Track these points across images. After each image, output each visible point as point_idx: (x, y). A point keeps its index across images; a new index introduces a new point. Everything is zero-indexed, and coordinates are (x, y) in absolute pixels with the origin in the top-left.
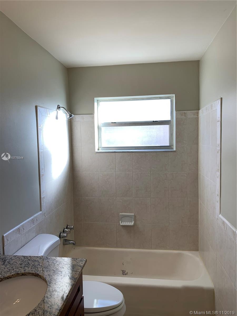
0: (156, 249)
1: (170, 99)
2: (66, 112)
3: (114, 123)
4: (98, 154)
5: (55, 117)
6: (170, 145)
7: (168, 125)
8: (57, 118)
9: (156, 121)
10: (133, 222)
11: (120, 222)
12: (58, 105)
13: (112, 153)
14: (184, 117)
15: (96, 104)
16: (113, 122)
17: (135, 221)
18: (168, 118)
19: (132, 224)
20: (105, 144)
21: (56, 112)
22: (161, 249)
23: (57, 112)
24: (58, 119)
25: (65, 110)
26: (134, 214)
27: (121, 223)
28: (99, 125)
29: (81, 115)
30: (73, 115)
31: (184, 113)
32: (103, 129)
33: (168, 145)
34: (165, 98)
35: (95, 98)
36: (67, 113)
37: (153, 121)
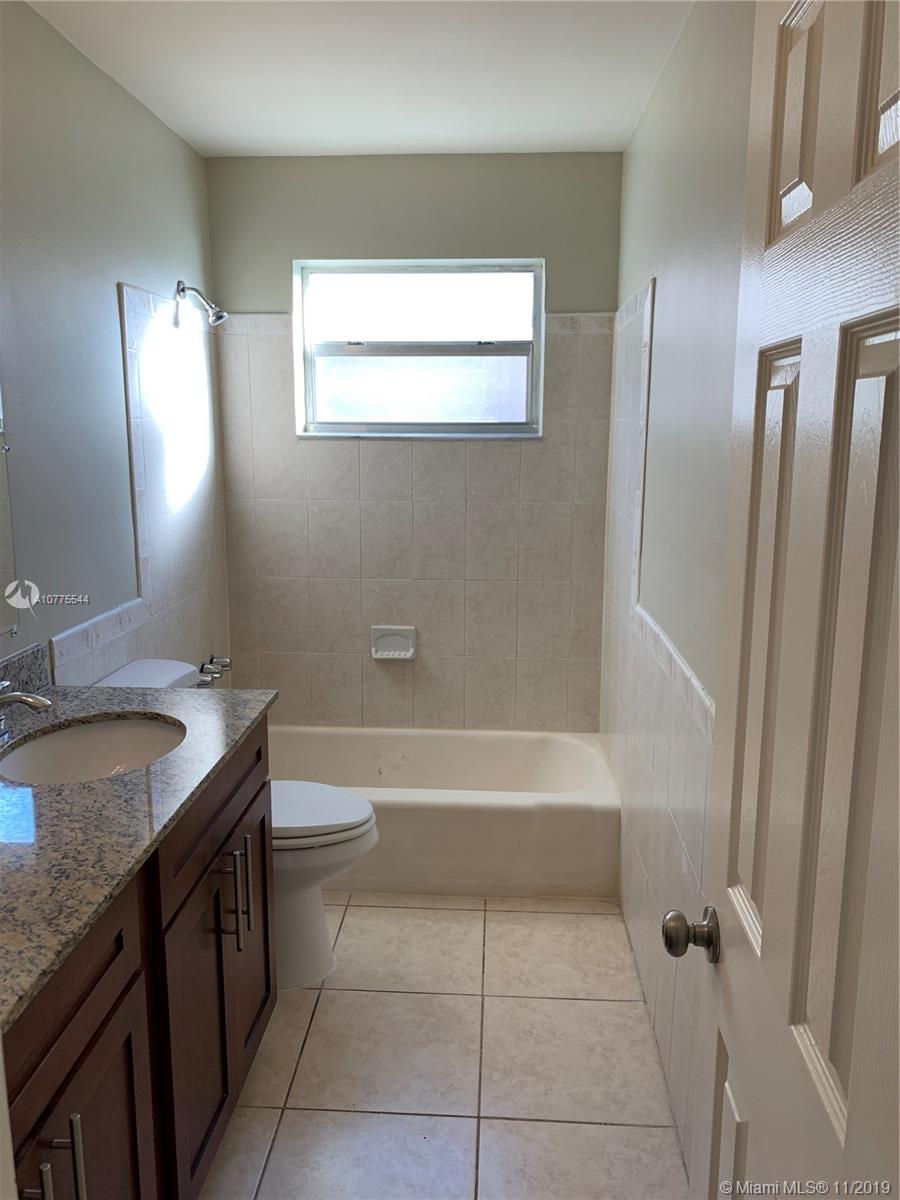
0: (475, 727)
1: (532, 274)
2: (205, 303)
3: (355, 344)
4: (304, 442)
5: (172, 320)
6: (529, 421)
7: (525, 358)
8: (176, 323)
9: (489, 343)
10: (412, 650)
11: (373, 650)
12: (179, 283)
13: (347, 442)
14: (570, 333)
15: (297, 279)
16: (352, 341)
17: (417, 648)
18: (525, 334)
19: (409, 654)
20: (326, 414)
21: (174, 303)
22: (493, 728)
23: (177, 302)
24: (181, 325)
25: (200, 298)
26: (413, 628)
27: (377, 652)
28: (308, 349)
29: (249, 316)
30: (225, 314)
31: (572, 318)
32: (321, 363)
33: (524, 420)
34: (517, 269)
35: (294, 261)
36: (207, 307)
37: (480, 343)
